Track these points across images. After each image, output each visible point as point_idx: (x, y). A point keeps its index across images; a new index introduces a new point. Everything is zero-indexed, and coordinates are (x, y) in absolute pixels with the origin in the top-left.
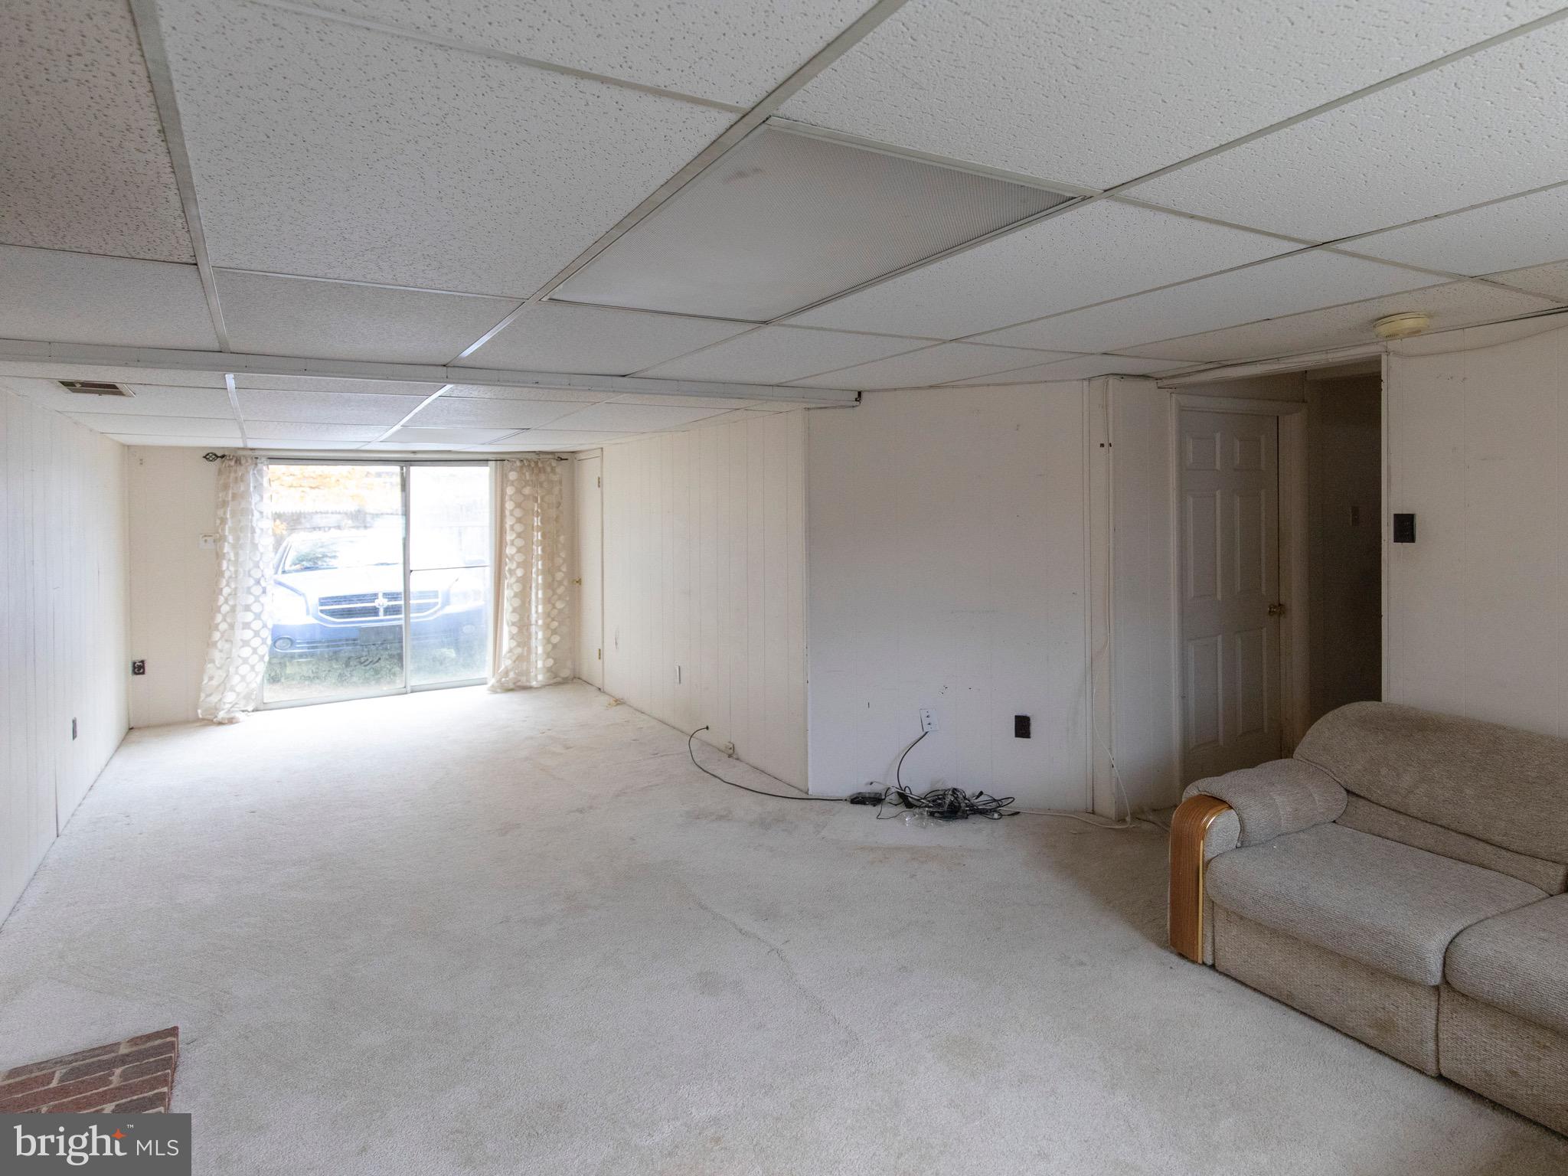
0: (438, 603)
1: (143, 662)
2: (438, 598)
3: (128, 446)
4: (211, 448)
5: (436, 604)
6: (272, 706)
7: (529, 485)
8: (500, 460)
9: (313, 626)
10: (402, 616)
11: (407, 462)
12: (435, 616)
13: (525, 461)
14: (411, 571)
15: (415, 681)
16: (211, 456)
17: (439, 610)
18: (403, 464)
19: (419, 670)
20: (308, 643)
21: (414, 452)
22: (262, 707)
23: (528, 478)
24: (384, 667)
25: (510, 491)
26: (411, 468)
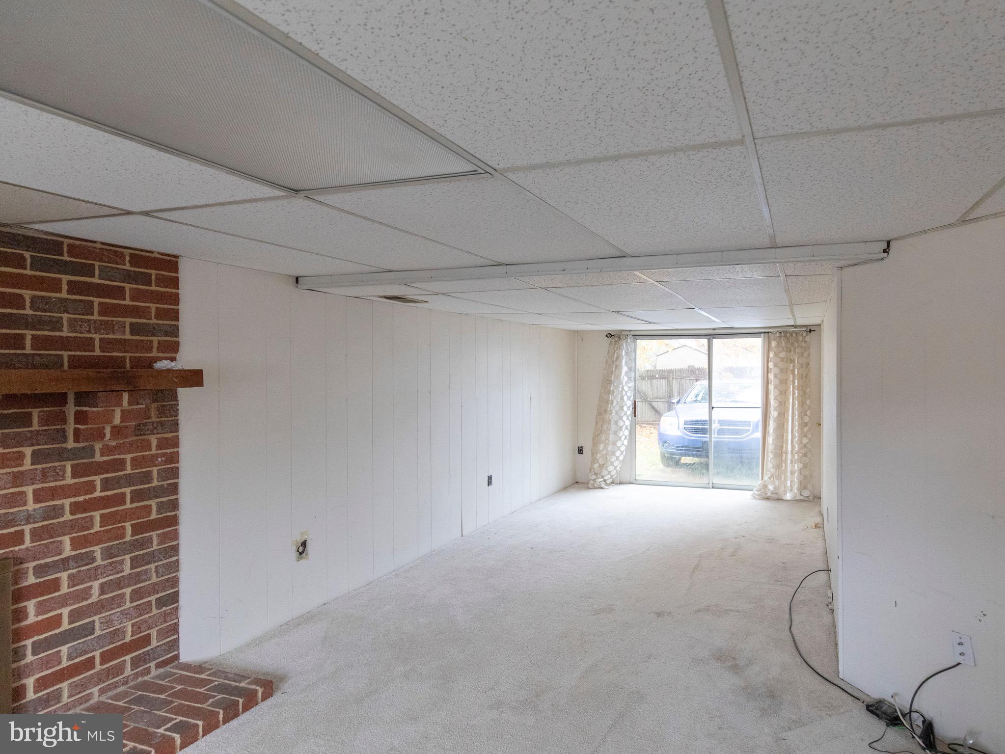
0: (750, 430)
1: (582, 447)
2: (750, 426)
3: (577, 331)
4: (609, 330)
5: (749, 430)
6: (641, 482)
7: (784, 351)
8: (766, 333)
9: (680, 437)
10: (708, 436)
11: (711, 335)
12: (747, 439)
13: (783, 333)
14: (713, 408)
15: (717, 480)
16: (609, 335)
17: (750, 435)
18: (708, 337)
19: (718, 473)
20: (677, 447)
21: (714, 329)
22: (634, 482)
23: (784, 345)
24: (698, 469)
25: (771, 355)
26: (714, 340)
